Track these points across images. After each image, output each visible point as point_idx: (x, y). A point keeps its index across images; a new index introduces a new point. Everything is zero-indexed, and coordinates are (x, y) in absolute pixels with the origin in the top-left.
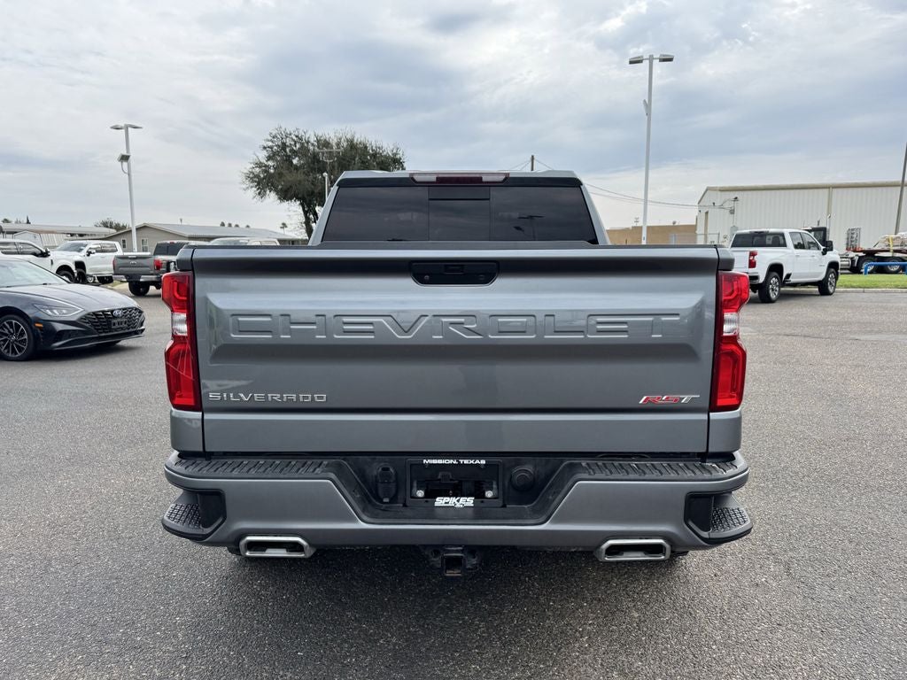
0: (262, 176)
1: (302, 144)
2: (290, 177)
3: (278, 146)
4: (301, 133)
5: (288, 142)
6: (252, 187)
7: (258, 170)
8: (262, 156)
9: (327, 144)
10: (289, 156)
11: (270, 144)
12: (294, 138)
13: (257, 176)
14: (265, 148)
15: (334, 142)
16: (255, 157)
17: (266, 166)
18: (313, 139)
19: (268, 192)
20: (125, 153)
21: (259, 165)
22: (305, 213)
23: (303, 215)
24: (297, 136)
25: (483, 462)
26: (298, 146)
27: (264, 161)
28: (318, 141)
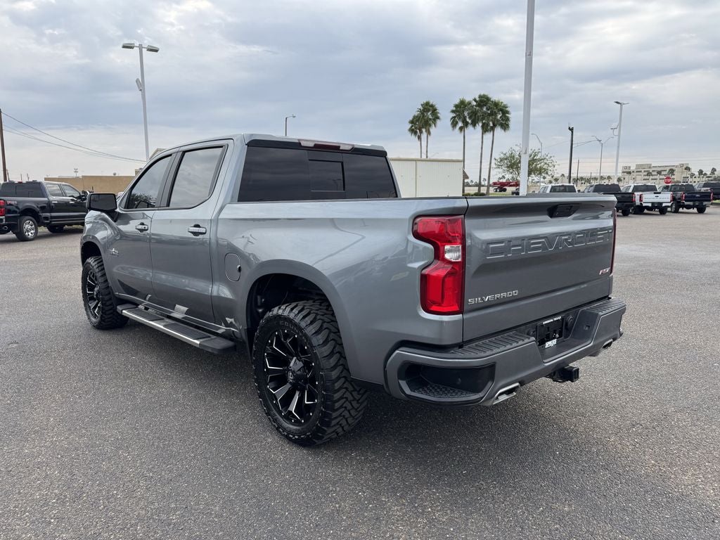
25: (560, 318)
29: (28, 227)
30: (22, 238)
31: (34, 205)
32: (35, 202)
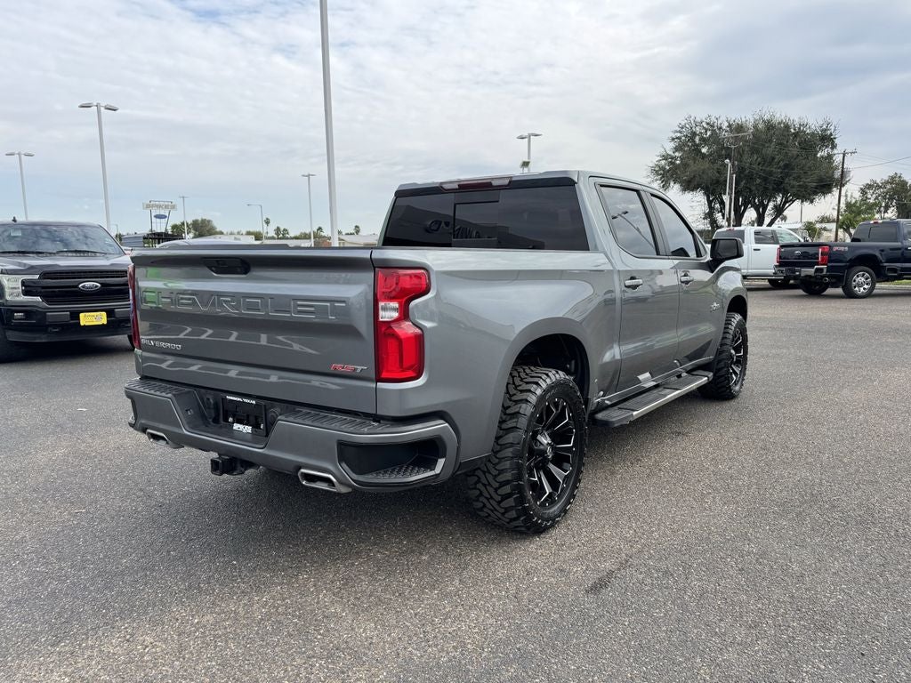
0: (667, 168)
1: (713, 131)
2: (695, 167)
3: (686, 136)
4: (713, 119)
5: (698, 130)
6: (657, 180)
7: (663, 162)
8: (669, 147)
9: (740, 128)
10: (697, 145)
11: (679, 135)
12: (705, 126)
13: (663, 168)
14: (673, 139)
15: (750, 125)
16: (663, 150)
17: (672, 158)
18: (725, 125)
19: (672, 184)
20: (527, 160)
21: (665, 157)
22: (710, 202)
23: (707, 205)
24: (708, 124)
25: (254, 402)
26: (709, 133)
27: (671, 153)
28: (730, 126)
29: (861, 281)
30: (850, 294)
31: (878, 254)
32: (877, 247)
